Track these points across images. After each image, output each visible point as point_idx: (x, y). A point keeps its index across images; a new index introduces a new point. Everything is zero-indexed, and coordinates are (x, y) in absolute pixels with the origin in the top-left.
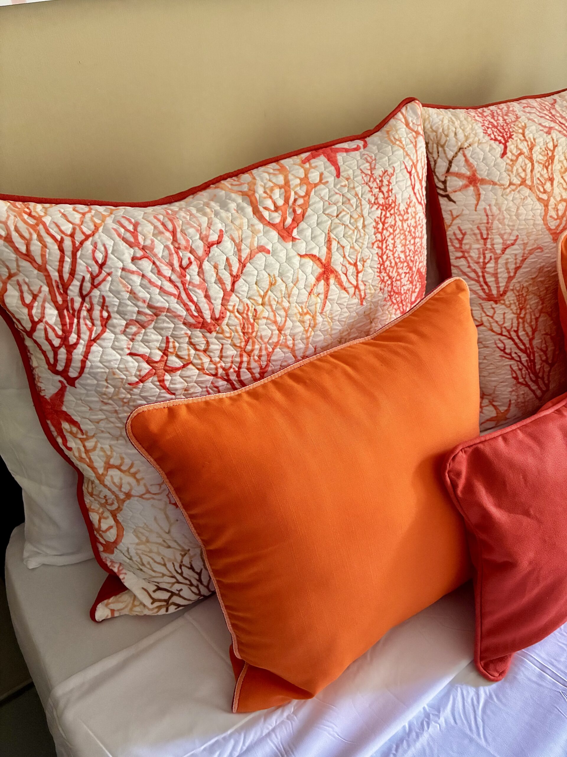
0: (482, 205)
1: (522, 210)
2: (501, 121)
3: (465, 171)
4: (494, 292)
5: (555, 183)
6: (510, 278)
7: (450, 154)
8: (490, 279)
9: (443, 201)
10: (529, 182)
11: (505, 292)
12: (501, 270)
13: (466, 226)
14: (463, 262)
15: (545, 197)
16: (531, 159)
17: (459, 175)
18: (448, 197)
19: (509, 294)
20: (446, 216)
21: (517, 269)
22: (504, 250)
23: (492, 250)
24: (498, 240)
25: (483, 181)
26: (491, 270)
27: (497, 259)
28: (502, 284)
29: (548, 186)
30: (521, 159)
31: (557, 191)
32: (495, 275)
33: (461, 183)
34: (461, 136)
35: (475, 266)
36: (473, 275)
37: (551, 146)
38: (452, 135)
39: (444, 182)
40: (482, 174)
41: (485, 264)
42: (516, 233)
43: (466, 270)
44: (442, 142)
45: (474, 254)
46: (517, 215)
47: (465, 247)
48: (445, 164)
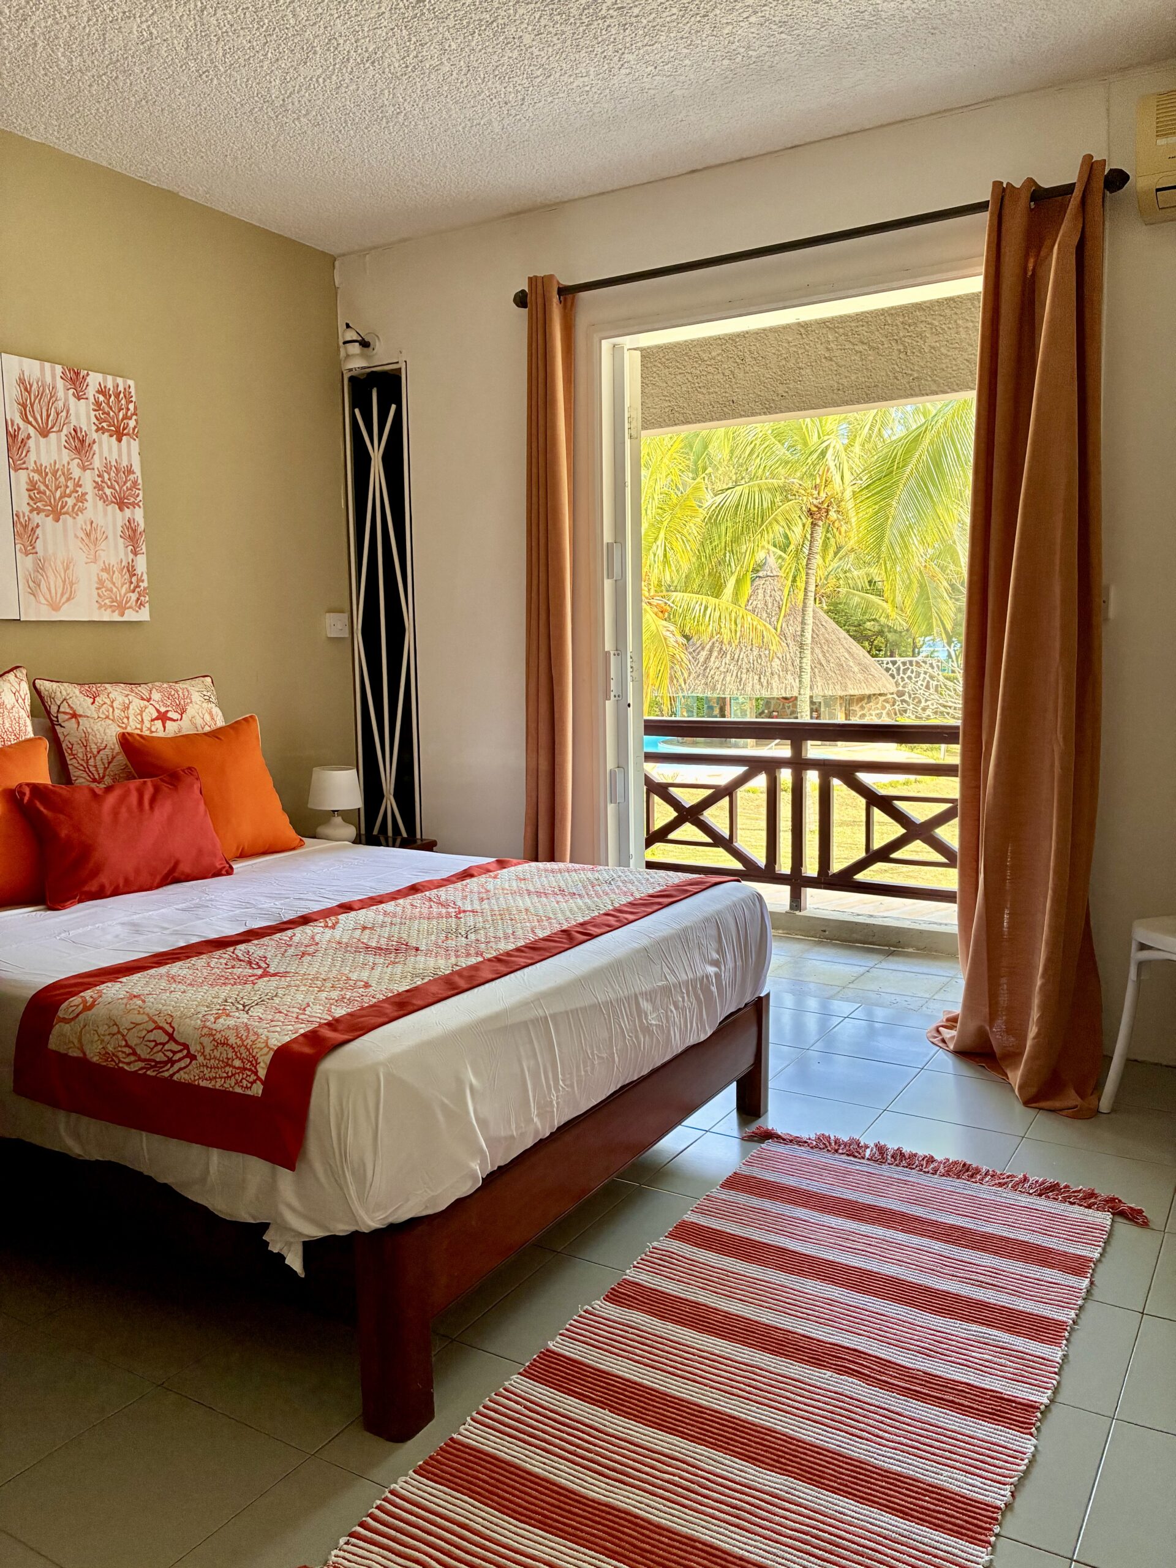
0: (81, 727)
1: (107, 731)
2: (94, 689)
3: (68, 710)
4: (97, 777)
5: (130, 720)
6: (106, 769)
7: (59, 703)
8: (92, 769)
9: (57, 728)
10: (111, 717)
11: (104, 777)
12: (99, 763)
13: (73, 740)
14: (74, 761)
15: (124, 726)
16: (112, 707)
17: (64, 713)
18: (60, 725)
19: (106, 778)
20: (62, 738)
21: (109, 763)
22: (98, 752)
23: (91, 752)
24: (93, 746)
25: (80, 716)
26: (93, 764)
27: (95, 757)
28: (101, 771)
29: (125, 720)
30: (105, 706)
31: (131, 723)
32: (95, 766)
33: (67, 717)
34: (64, 693)
35: (81, 762)
36: (81, 768)
37: (127, 702)
38: (58, 693)
39: (57, 717)
40: (80, 711)
41: (87, 760)
42: (105, 743)
43: (77, 765)
44: (53, 696)
45: (80, 755)
46: (105, 734)
47: (74, 752)
48: (57, 708)
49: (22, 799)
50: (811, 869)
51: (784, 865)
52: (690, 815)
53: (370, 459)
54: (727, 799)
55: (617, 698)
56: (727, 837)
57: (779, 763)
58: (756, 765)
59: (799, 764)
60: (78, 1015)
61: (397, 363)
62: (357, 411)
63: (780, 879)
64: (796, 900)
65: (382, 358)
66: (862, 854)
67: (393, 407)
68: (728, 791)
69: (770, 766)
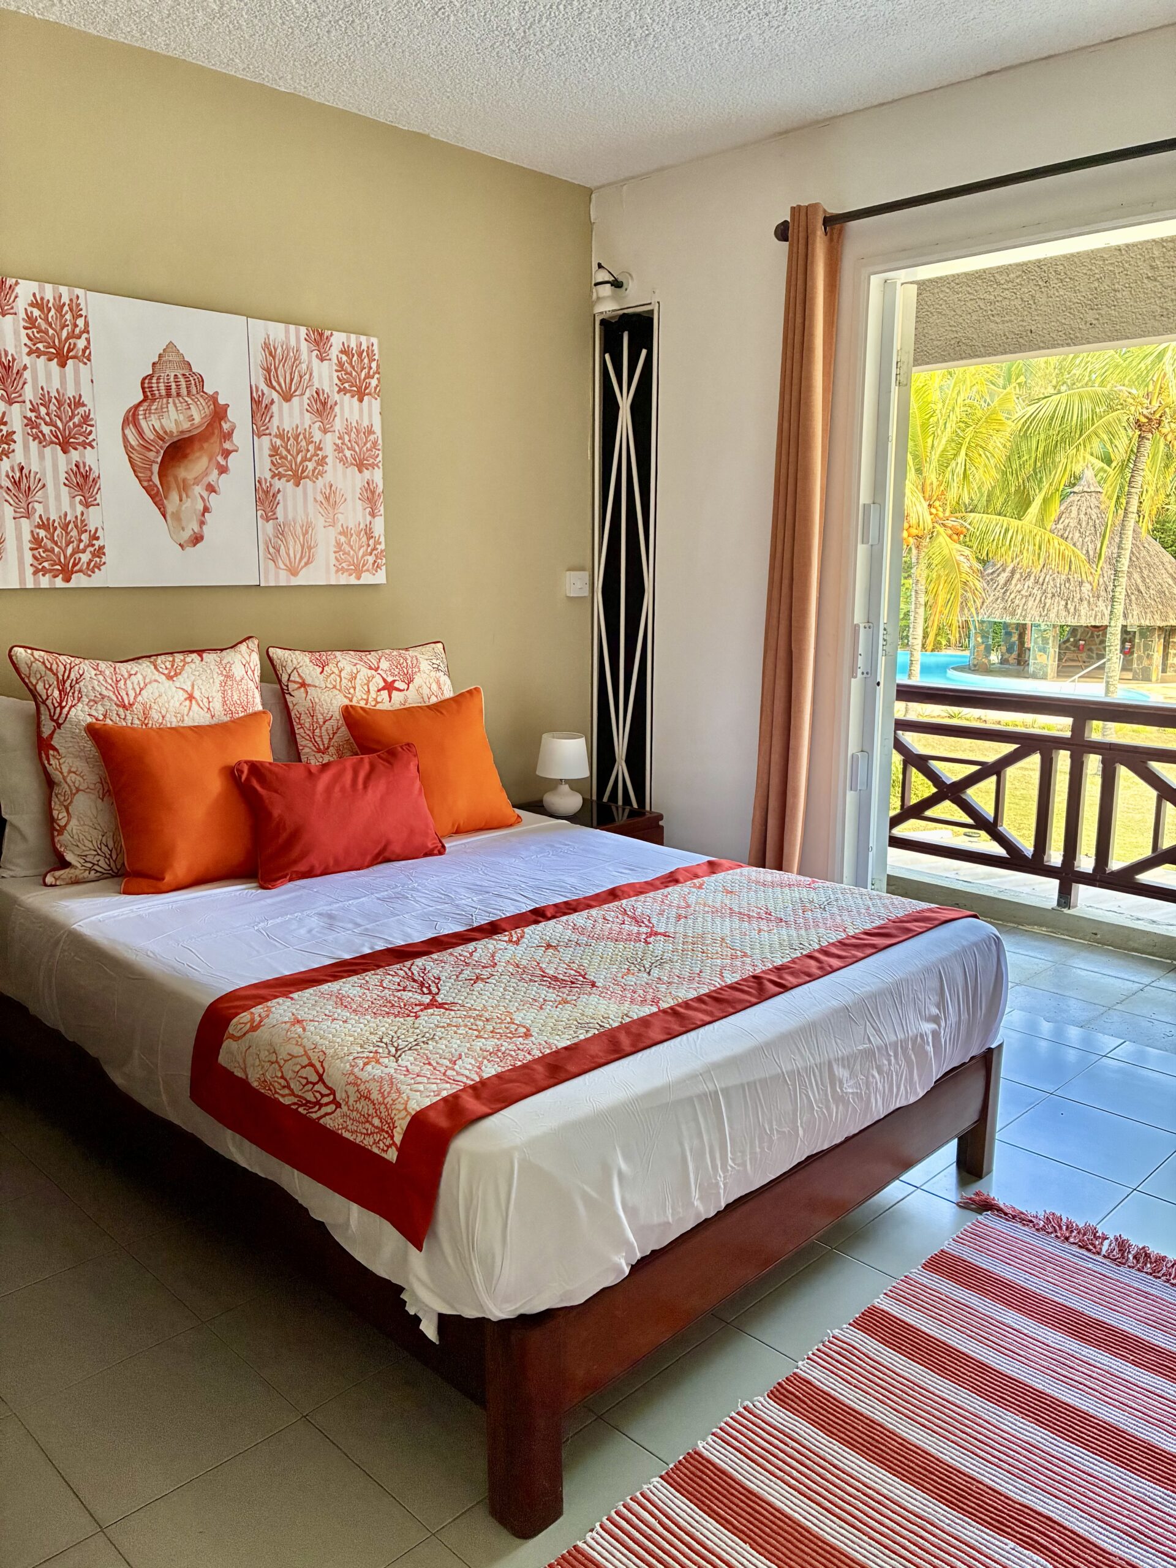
0: (309, 697)
1: (334, 701)
2: (324, 658)
3: (298, 679)
4: (322, 747)
5: (357, 690)
6: (330, 739)
7: (289, 671)
8: (318, 739)
9: (287, 696)
10: (338, 687)
11: (328, 748)
12: (324, 733)
13: (301, 710)
14: (302, 730)
15: (350, 696)
16: (340, 677)
17: (294, 682)
18: (289, 694)
19: (331, 748)
20: (291, 705)
21: (334, 734)
22: (324, 723)
23: (317, 722)
24: (320, 716)
25: (309, 685)
26: (318, 734)
27: (321, 727)
28: (326, 742)
29: (352, 691)
30: (333, 676)
31: (358, 694)
32: (321, 737)
33: (296, 686)
34: (295, 662)
35: (308, 732)
36: (308, 737)
37: (355, 671)
38: (289, 661)
39: (287, 686)
40: (308, 681)
41: (314, 730)
42: (330, 713)
43: (304, 735)
44: (284, 664)
45: (307, 725)
46: (331, 704)
47: (302, 722)
48: (287, 677)
49: (240, 777)
50: (1086, 863)
51: (1055, 856)
52: (953, 792)
53: (618, 408)
54: (994, 778)
55: (865, 675)
56: (991, 820)
57: (1058, 743)
58: (1027, 744)
59: (1079, 746)
60: (245, 1034)
61: (650, 304)
62: (607, 356)
63: (1049, 872)
64: (1065, 895)
65: (634, 299)
66: (1147, 852)
67: (644, 352)
68: (995, 769)
69: (1045, 746)
